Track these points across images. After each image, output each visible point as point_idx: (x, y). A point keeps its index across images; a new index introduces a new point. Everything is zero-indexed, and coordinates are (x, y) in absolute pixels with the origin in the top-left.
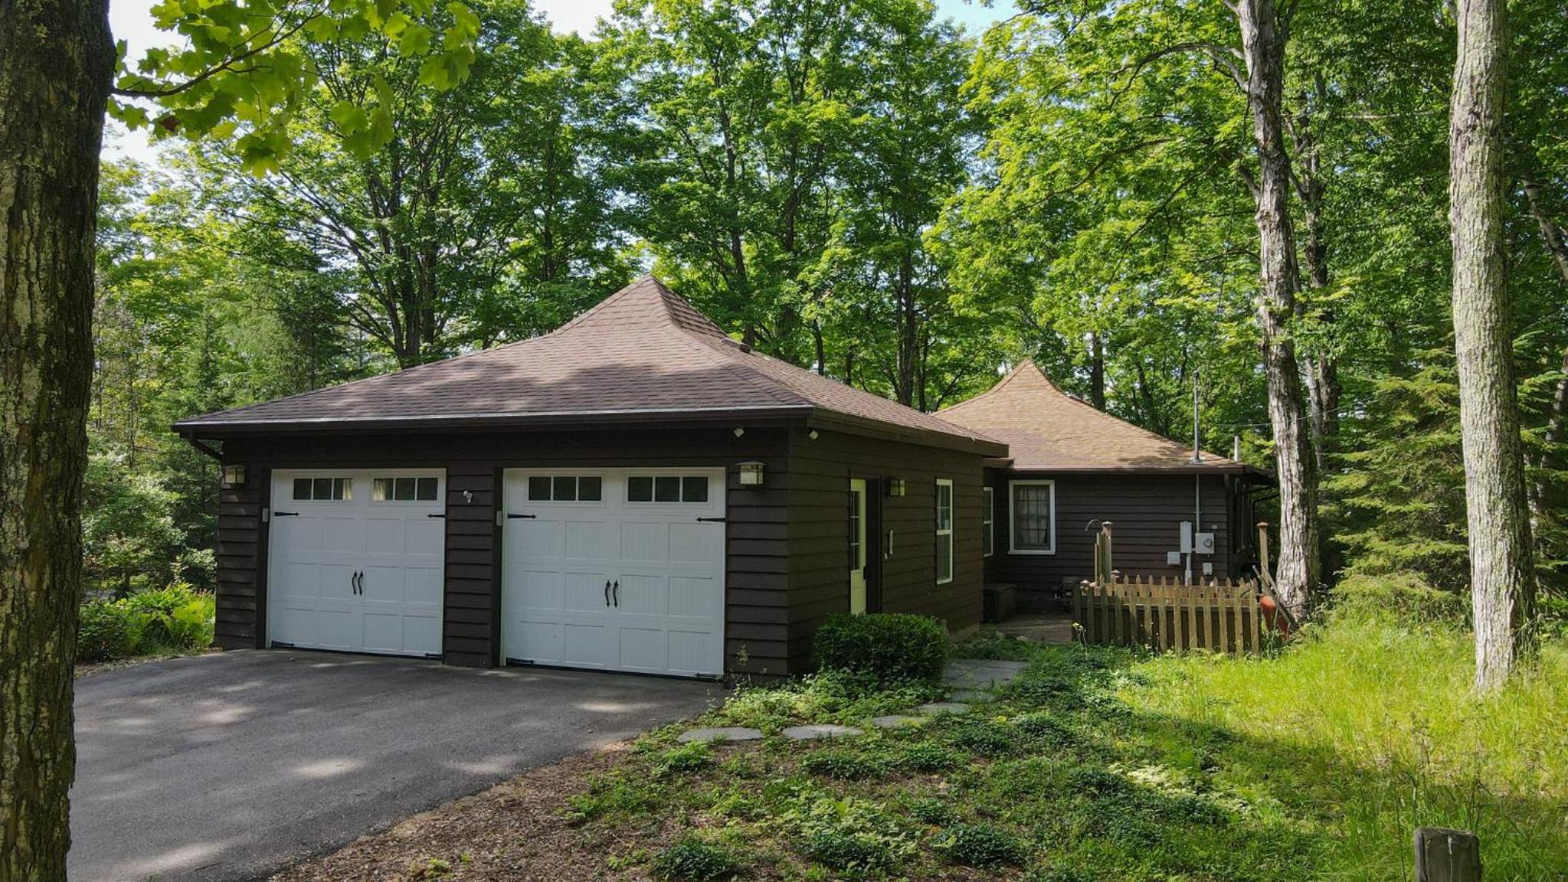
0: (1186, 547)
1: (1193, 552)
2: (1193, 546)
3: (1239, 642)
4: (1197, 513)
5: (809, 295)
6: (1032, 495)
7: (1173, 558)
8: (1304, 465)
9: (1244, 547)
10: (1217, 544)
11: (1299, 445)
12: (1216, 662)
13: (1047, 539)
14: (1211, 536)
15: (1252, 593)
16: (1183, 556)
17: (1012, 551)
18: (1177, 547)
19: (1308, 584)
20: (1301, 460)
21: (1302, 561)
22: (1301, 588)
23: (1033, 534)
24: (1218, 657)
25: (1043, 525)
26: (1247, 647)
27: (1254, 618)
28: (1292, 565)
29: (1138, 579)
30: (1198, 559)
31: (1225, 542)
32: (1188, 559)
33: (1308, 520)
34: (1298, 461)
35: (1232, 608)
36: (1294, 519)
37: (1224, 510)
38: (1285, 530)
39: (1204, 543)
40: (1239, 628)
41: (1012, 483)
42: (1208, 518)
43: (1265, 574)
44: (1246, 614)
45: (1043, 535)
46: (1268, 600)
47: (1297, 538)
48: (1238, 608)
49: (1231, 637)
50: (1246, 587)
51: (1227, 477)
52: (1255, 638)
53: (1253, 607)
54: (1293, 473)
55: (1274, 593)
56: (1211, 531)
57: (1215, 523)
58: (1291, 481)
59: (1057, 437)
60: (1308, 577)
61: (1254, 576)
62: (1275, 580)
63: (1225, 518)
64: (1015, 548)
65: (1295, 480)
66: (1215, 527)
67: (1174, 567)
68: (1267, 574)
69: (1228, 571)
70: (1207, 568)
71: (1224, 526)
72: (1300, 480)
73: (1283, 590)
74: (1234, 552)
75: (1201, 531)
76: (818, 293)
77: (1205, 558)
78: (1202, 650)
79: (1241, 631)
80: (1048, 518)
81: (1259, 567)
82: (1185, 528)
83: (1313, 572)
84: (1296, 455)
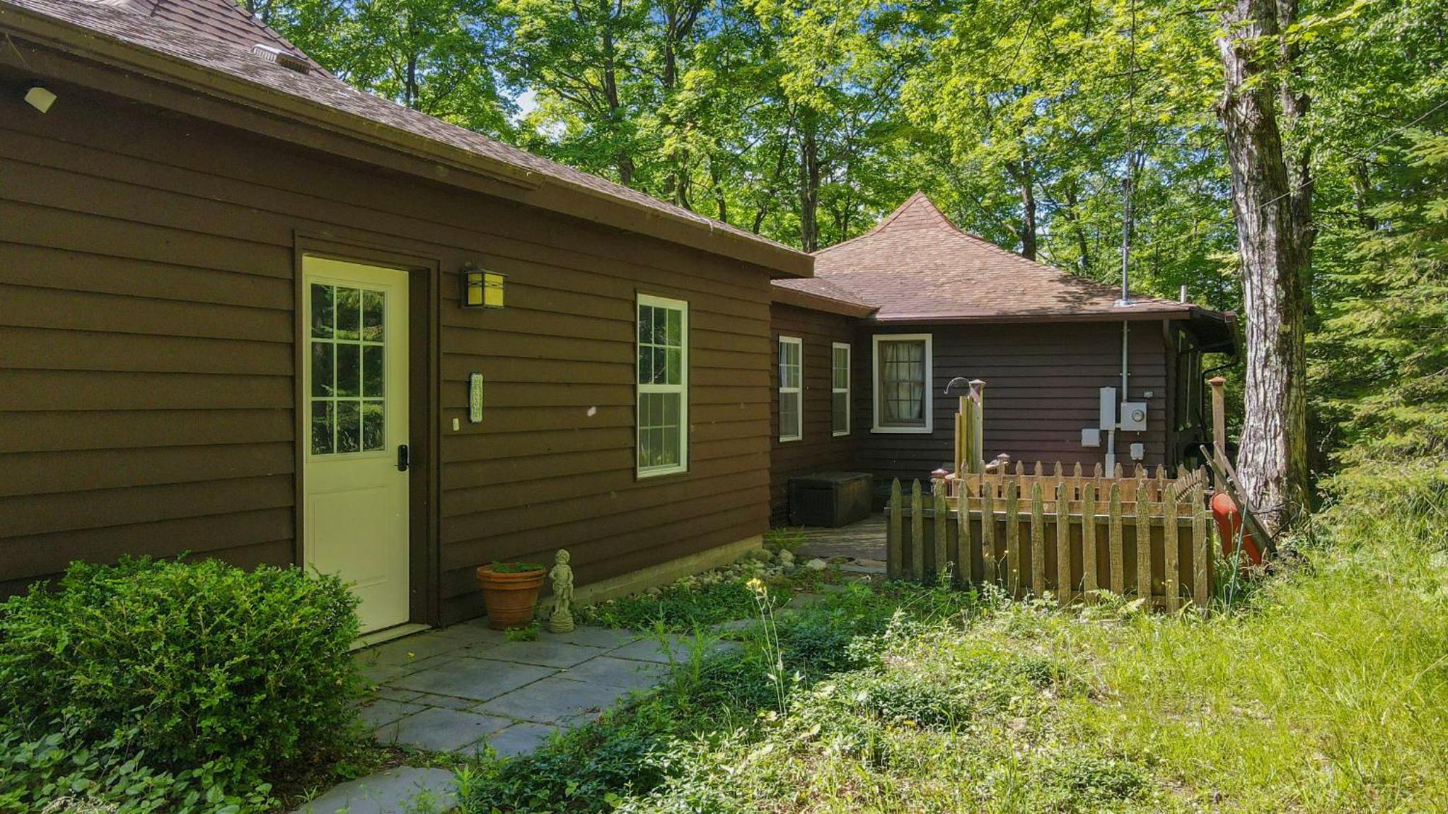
0: (1107, 422)
1: (1118, 430)
2: (1118, 420)
3: (1171, 582)
4: (1125, 374)
5: (669, 129)
6: (903, 354)
7: (1090, 438)
8: (1285, 287)
9: (1189, 425)
10: (1150, 418)
11: (1278, 257)
12: (1128, 617)
13: (922, 414)
14: (1143, 406)
15: (1197, 492)
16: (1104, 435)
17: (877, 429)
18: (1094, 422)
19: (1287, 474)
20: (1282, 280)
21: (1280, 438)
22: (1278, 481)
23: (904, 407)
24: (1133, 606)
25: (918, 396)
26: (1186, 590)
27: (1199, 539)
28: (1263, 444)
29: (1038, 466)
30: (1124, 439)
31: (1162, 415)
32: (1111, 438)
33: (1290, 374)
34: (1277, 282)
35: (1161, 520)
36: (1267, 373)
37: (1161, 371)
38: (1252, 392)
39: (1134, 417)
40: (1171, 557)
41: (876, 339)
42: (1139, 382)
43: (1220, 458)
44: (1185, 532)
45: (916, 408)
46: (1224, 501)
47: (1272, 402)
48: (1170, 520)
49: (1158, 570)
50: (1190, 480)
51: (1166, 324)
52: (1200, 575)
53: (1200, 516)
54: (1269, 301)
55: (1232, 487)
56: (1142, 399)
57: (1148, 388)
58: (1265, 313)
59: (943, 280)
60: (1288, 464)
61: (1202, 460)
62: (1235, 468)
63: (1162, 382)
64: (880, 425)
65: (1271, 312)
66: (1148, 394)
67: (1091, 449)
68: (1224, 458)
69: (1166, 455)
70: (1137, 451)
71: (1162, 393)
72: (1278, 311)
73: (1247, 484)
74: (1176, 429)
75: (1129, 400)
76: (680, 124)
77: (1133, 437)
78: (1105, 593)
79: (1175, 562)
80: (923, 384)
81: (1210, 448)
82: (1107, 396)
83: (1296, 455)
84: (1273, 273)
